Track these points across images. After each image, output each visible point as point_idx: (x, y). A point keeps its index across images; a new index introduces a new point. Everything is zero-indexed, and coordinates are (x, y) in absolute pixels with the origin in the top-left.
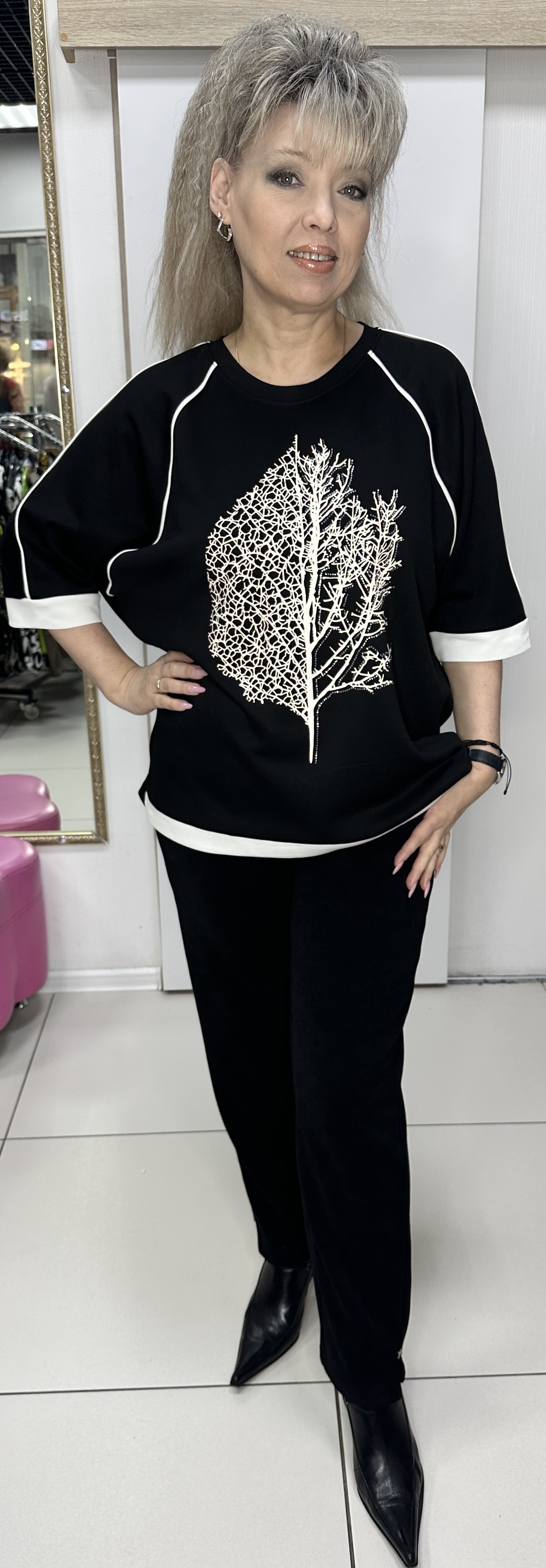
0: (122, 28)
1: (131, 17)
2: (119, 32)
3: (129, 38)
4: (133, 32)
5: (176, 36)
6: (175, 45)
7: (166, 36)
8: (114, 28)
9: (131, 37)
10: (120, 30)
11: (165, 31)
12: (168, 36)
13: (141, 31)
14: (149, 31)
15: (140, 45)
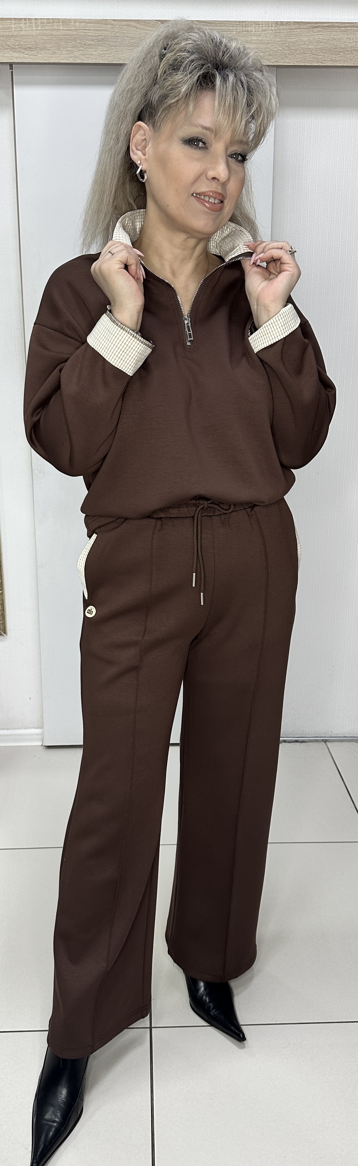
0: (18, 49)
1: (25, 42)
2: (17, 52)
3: (23, 56)
4: (26, 52)
5: (57, 55)
6: (56, 61)
7: (49, 55)
8: (13, 49)
9: (25, 55)
10: (16, 51)
11: (50, 52)
12: (52, 55)
13: (32, 52)
14: (38, 52)
15: (32, 62)
